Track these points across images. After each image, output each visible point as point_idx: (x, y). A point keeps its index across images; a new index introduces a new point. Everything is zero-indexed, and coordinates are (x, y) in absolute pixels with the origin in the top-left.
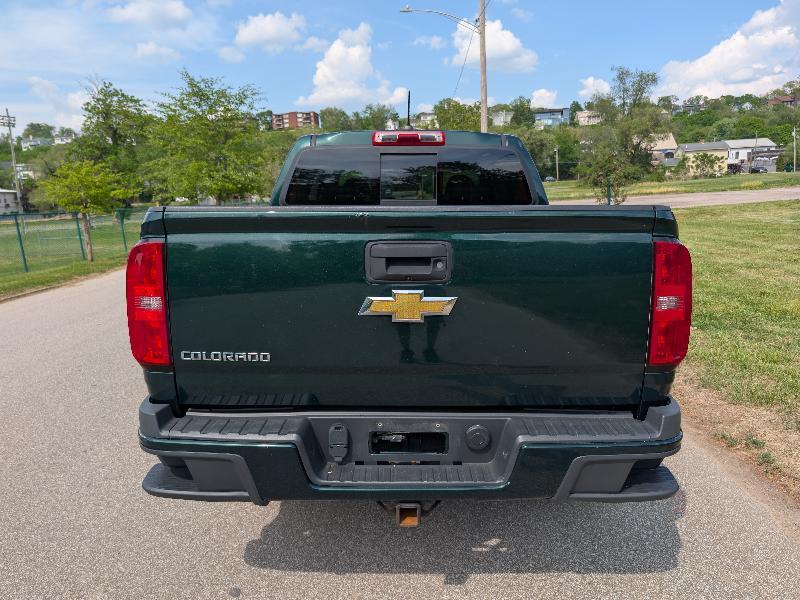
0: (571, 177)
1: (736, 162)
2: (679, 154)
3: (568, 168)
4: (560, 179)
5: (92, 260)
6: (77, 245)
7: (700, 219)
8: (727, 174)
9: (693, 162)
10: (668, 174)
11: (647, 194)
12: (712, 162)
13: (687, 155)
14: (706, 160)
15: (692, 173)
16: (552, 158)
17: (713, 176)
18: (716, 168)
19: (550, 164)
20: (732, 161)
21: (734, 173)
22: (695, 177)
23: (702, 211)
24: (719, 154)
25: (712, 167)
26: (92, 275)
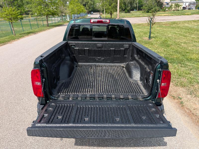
0: (141, 10)
1: (185, 6)
2: (170, 4)
3: (140, 7)
4: (138, 10)
5: (15, 35)
7: (174, 25)
8: (182, 10)
9: (174, 6)
10: (167, 9)
11: (161, 16)
12: (179, 6)
13: (172, 4)
14: (177, 6)
15: (173, 9)
16: (136, 4)
17: (178, 10)
18: (179, 8)
19: (135, 6)
21: (184, 10)
22: (174, 11)
23: (174, 23)
24: (181, 4)
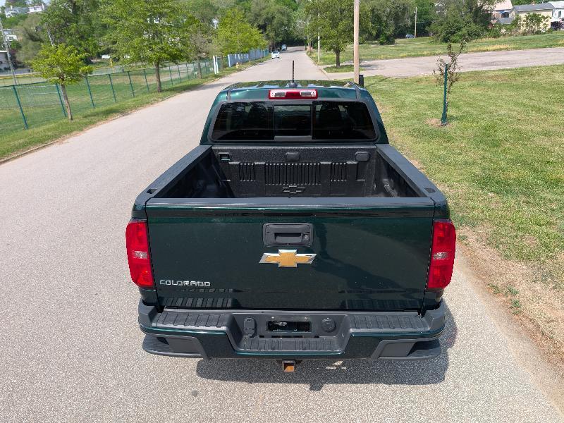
0: (426, 34)
1: (558, 20)
2: (512, 15)
3: (424, 27)
4: (417, 36)
5: (72, 119)
6: (57, 98)
7: (520, 80)
8: (549, 31)
9: (524, 21)
10: (503, 31)
11: (484, 51)
12: (539, 21)
13: (520, 15)
14: (536, 19)
15: (523, 29)
16: (412, 18)
17: (538, 33)
18: (541, 24)
19: (410, 23)
20: (555, 19)
21: (556, 30)
22: (524, 34)
23: (523, 72)
24: (544, 14)
25: (538, 25)
26: (74, 133)
